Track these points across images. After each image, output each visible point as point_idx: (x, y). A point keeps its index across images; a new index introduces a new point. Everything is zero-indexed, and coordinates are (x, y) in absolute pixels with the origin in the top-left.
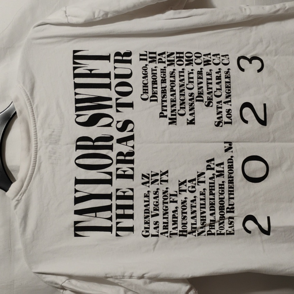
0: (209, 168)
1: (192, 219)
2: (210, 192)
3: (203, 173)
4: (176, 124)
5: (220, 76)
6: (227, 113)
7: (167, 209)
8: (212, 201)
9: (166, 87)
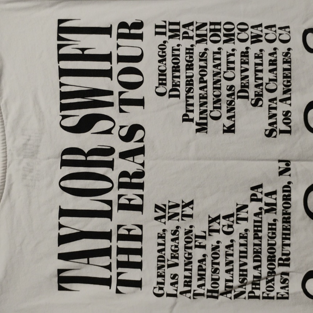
0: (254, 198)
1: (226, 274)
2: (254, 235)
3: (245, 206)
4: (206, 132)
5: (276, 60)
6: (284, 117)
7: (190, 256)
8: (257, 249)
9: (192, 76)
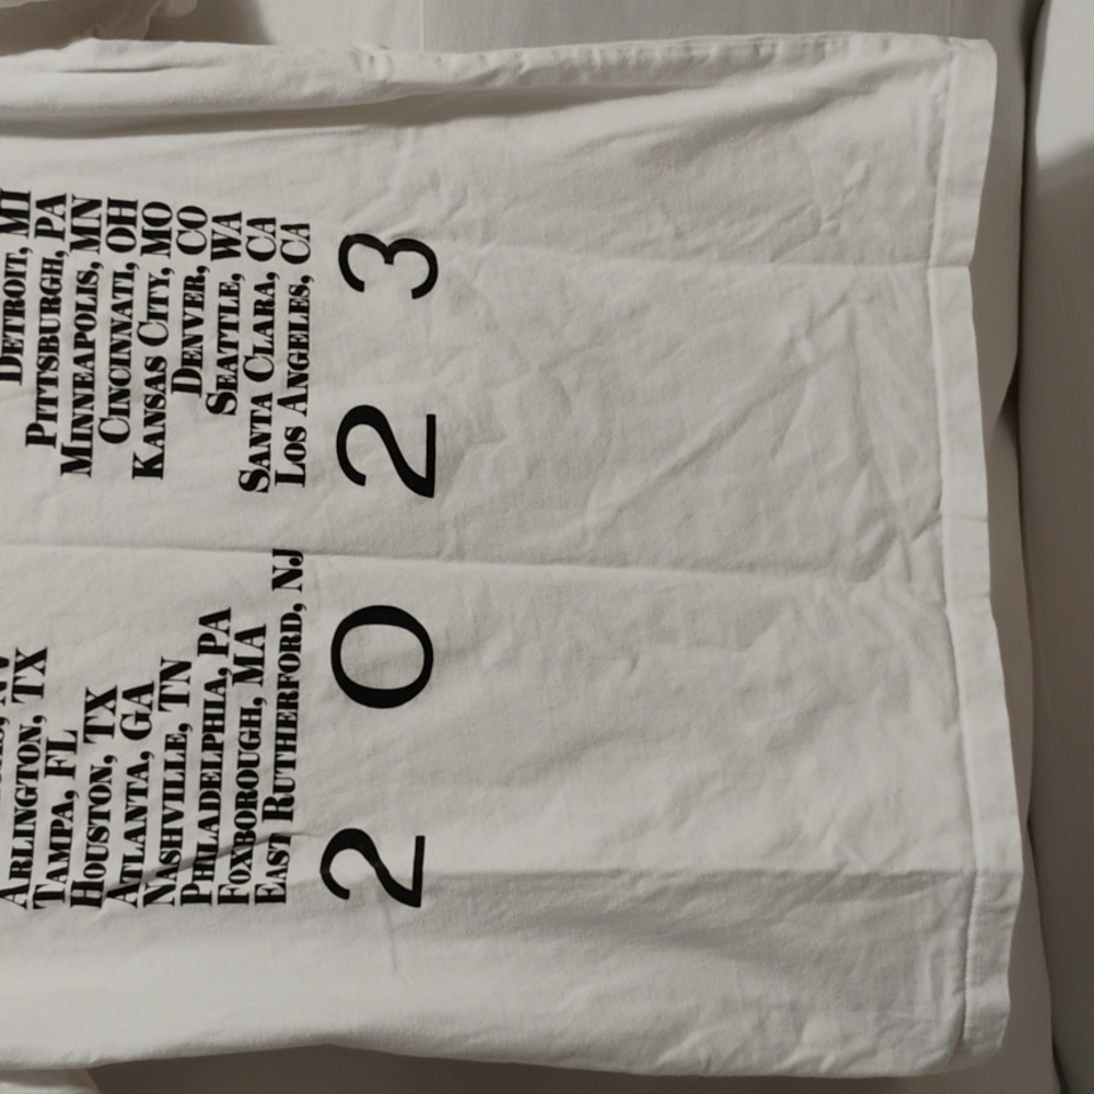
0: (207, 646)
1: (128, 842)
2: (205, 738)
3: (185, 666)
4: (89, 473)
5: (271, 303)
6: (287, 443)
7: (31, 797)
8: (211, 774)
9: (56, 329)
